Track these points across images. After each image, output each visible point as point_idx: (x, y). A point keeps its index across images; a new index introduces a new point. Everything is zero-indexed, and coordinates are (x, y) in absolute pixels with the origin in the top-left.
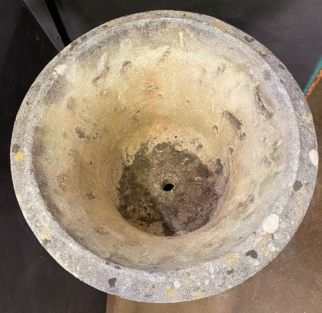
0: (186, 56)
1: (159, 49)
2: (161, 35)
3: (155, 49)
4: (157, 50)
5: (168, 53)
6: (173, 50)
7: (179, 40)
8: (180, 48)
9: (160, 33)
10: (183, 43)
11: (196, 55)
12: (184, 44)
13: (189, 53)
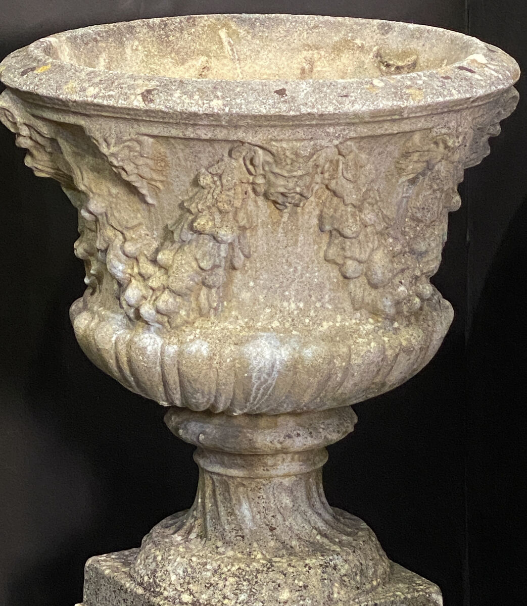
0: (239, 71)
1: (190, 63)
2: (190, 38)
3: (183, 64)
4: (187, 65)
5: (206, 70)
6: (214, 63)
7: (222, 43)
8: (225, 57)
9: (186, 36)
10: (229, 48)
11: (257, 64)
12: (232, 50)
13: (243, 64)
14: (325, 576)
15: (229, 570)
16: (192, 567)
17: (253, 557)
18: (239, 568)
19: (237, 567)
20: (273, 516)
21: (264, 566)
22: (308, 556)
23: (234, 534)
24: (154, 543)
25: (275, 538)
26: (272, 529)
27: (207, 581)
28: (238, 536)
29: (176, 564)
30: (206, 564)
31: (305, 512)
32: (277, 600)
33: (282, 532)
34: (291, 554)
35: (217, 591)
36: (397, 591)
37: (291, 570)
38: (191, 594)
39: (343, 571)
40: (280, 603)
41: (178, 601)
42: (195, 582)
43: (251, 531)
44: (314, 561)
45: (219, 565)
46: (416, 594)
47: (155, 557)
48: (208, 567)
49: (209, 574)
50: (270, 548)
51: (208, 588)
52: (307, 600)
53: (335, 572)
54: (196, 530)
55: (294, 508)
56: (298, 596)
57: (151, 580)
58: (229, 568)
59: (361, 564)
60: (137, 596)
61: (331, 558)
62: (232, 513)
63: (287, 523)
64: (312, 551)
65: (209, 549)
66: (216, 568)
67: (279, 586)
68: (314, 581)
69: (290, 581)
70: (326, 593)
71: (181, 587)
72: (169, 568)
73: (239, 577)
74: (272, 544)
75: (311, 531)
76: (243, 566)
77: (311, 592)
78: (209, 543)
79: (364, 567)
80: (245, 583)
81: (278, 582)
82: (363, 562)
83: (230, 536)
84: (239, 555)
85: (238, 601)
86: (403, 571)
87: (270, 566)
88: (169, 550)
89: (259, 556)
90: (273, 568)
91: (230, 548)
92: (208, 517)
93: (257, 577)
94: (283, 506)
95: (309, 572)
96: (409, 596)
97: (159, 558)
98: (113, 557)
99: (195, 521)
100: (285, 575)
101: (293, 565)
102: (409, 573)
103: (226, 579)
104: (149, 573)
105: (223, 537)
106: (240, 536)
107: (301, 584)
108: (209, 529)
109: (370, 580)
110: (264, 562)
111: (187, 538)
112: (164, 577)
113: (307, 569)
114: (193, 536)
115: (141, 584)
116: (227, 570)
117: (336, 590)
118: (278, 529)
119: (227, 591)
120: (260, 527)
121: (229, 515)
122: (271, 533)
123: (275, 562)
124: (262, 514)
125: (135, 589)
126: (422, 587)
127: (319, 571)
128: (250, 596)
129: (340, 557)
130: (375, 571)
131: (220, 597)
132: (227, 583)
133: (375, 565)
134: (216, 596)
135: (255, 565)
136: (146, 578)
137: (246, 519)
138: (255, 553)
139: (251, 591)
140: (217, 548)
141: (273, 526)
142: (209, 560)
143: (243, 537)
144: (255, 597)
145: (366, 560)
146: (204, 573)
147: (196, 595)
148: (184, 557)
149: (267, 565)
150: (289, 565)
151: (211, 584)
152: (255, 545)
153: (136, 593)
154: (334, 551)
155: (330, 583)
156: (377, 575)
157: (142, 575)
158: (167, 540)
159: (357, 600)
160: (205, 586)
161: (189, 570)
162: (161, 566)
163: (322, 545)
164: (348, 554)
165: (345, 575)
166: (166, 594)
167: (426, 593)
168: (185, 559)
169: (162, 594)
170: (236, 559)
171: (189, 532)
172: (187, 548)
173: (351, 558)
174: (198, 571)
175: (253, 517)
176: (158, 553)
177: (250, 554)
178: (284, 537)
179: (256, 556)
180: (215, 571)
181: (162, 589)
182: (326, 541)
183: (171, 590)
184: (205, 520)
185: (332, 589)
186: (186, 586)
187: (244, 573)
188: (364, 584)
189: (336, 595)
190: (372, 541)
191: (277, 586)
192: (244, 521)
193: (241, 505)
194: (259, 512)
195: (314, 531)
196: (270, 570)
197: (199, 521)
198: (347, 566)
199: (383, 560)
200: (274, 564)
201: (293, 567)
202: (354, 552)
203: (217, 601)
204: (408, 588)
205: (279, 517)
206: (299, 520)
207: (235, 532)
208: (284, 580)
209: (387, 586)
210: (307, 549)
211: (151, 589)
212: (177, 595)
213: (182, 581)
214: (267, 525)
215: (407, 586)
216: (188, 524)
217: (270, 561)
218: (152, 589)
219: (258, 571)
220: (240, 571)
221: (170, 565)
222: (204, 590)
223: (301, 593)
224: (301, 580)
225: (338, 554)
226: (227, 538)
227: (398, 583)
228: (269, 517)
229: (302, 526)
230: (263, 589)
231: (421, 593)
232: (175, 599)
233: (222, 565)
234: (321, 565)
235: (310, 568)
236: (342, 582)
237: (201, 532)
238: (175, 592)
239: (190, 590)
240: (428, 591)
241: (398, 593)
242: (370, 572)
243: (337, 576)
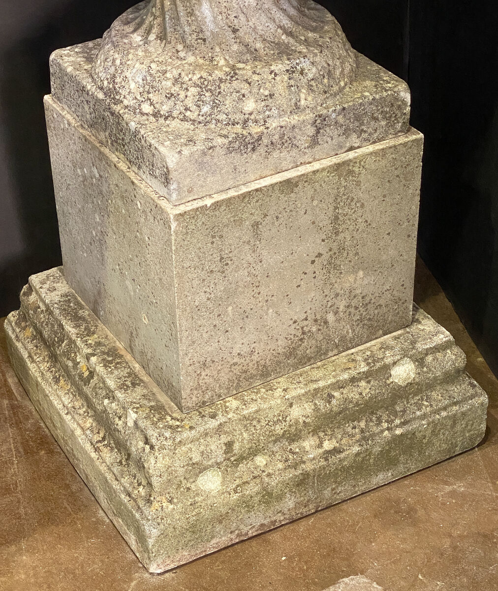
14: (292, 82)
15: (190, 80)
16: (151, 75)
17: (216, 63)
18: (201, 77)
19: (199, 76)
20: (235, 17)
21: (227, 74)
22: (274, 60)
23: (194, 36)
24: (113, 42)
25: (238, 41)
26: (235, 31)
27: (168, 92)
28: (199, 39)
29: (134, 71)
30: (165, 72)
31: (269, 10)
32: (242, 112)
33: (245, 34)
34: (255, 59)
35: (178, 102)
36: (365, 91)
37: (256, 77)
38: (151, 104)
39: (310, 76)
40: (244, 114)
41: (138, 111)
42: (155, 91)
43: (212, 33)
44: (280, 66)
45: (180, 74)
46: (385, 94)
47: (114, 60)
48: (168, 75)
49: (169, 83)
50: (233, 51)
51: (169, 98)
52: (273, 110)
53: (302, 78)
54: (155, 30)
55: (258, 7)
56: (263, 107)
57: (111, 86)
58: (190, 76)
59: (329, 65)
60: (98, 100)
61: (298, 61)
62: (191, 14)
63: (251, 24)
64: (278, 54)
65: (169, 54)
66: (177, 77)
67: (244, 96)
68: (280, 88)
69: (255, 90)
70: (293, 101)
71: (141, 96)
72: (128, 74)
73: (201, 87)
74: (235, 47)
75: (276, 31)
76: (205, 75)
77: (277, 100)
78: (169, 46)
79: (331, 68)
80: (207, 94)
81: (243, 91)
82: (330, 63)
83: (191, 39)
84: (201, 61)
85: (201, 113)
86: (368, 64)
87: (234, 73)
88: (128, 53)
89: (222, 62)
90: (236, 76)
91: (190, 53)
92: (167, 17)
93: (220, 88)
94: (246, 4)
95: (275, 79)
96: (377, 97)
97: (118, 62)
98: (76, 50)
99: (154, 20)
100: (250, 84)
101: (258, 72)
102: (375, 67)
103: (187, 89)
104: (109, 77)
105: (183, 40)
106: (201, 39)
107: (267, 93)
108: (169, 30)
109: (338, 81)
110: (227, 69)
111: (147, 38)
112: (123, 84)
113: (273, 75)
114: (152, 37)
115: (101, 88)
116: (188, 79)
117: (303, 96)
118: (241, 30)
119: (189, 103)
120: (221, 28)
121: (189, 15)
122: (233, 36)
123: (239, 69)
124: (223, 14)
125: (96, 93)
126: (389, 85)
127: (286, 78)
128: (213, 108)
129: (306, 60)
130: (343, 70)
131: (181, 108)
132: (189, 94)
133: (342, 63)
134: (178, 108)
135: (218, 74)
136: (106, 83)
137: (207, 20)
138: (217, 59)
139: (214, 102)
140: (178, 51)
141: (236, 27)
142: (169, 68)
143: (204, 40)
144: (219, 109)
145: (333, 59)
146: (164, 83)
147: (157, 106)
148: (143, 63)
149: (230, 73)
150: (254, 73)
151: (172, 95)
152: (217, 49)
153: (96, 96)
154: (300, 52)
155: (297, 90)
156: (344, 75)
157: (102, 79)
158: (126, 41)
159: (324, 105)
160: (166, 96)
161: (148, 78)
162: (120, 72)
163: (287, 46)
164: (316, 55)
165: (313, 79)
166: (126, 102)
167: (394, 92)
168: (143, 66)
169: (122, 102)
170: (198, 66)
171: (148, 32)
172: (146, 51)
173: (318, 59)
174: (157, 79)
175: (215, 18)
176: (116, 56)
177: (212, 60)
178: (249, 39)
179: (218, 62)
180: (176, 80)
181: (122, 96)
182: (292, 41)
183: (131, 99)
184: (164, 19)
185: (299, 96)
186: (146, 95)
187: (206, 83)
188: (332, 86)
189: (303, 102)
190: (338, 36)
191: (241, 97)
192: (206, 22)
193: (200, 5)
194: (221, 13)
195: (279, 30)
196: (234, 79)
197: (159, 20)
198: (314, 70)
199: (349, 55)
200: (237, 71)
201: (258, 74)
202: (321, 52)
203: (178, 112)
204: (376, 86)
205: (242, 18)
206: (264, 18)
207: (195, 34)
208: (249, 90)
209: (355, 84)
210: (272, 52)
211: (110, 96)
212: (137, 104)
213: (141, 89)
214: (230, 27)
215: (374, 83)
216: (147, 22)
217: (233, 68)
218: (112, 96)
219: (221, 80)
220: (202, 80)
221: (129, 71)
222: (165, 100)
223: (267, 103)
224: (266, 89)
225: (305, 57)
226: (188, 42)
227: (365, 80)
228: (232, 18)
229: (267, 25)
230: (226, 100)
231: (389, 93)
232: (135, 109)
233: (183, 74)
234: (287, 71)
235: (276, 75)
236: (310, 88)
237: (161, 33)
238: (135, 101)
239: (150, 100)
240: (396, 89)
241: (367, 94)
242: (338, 72)
243: (304, 80)
